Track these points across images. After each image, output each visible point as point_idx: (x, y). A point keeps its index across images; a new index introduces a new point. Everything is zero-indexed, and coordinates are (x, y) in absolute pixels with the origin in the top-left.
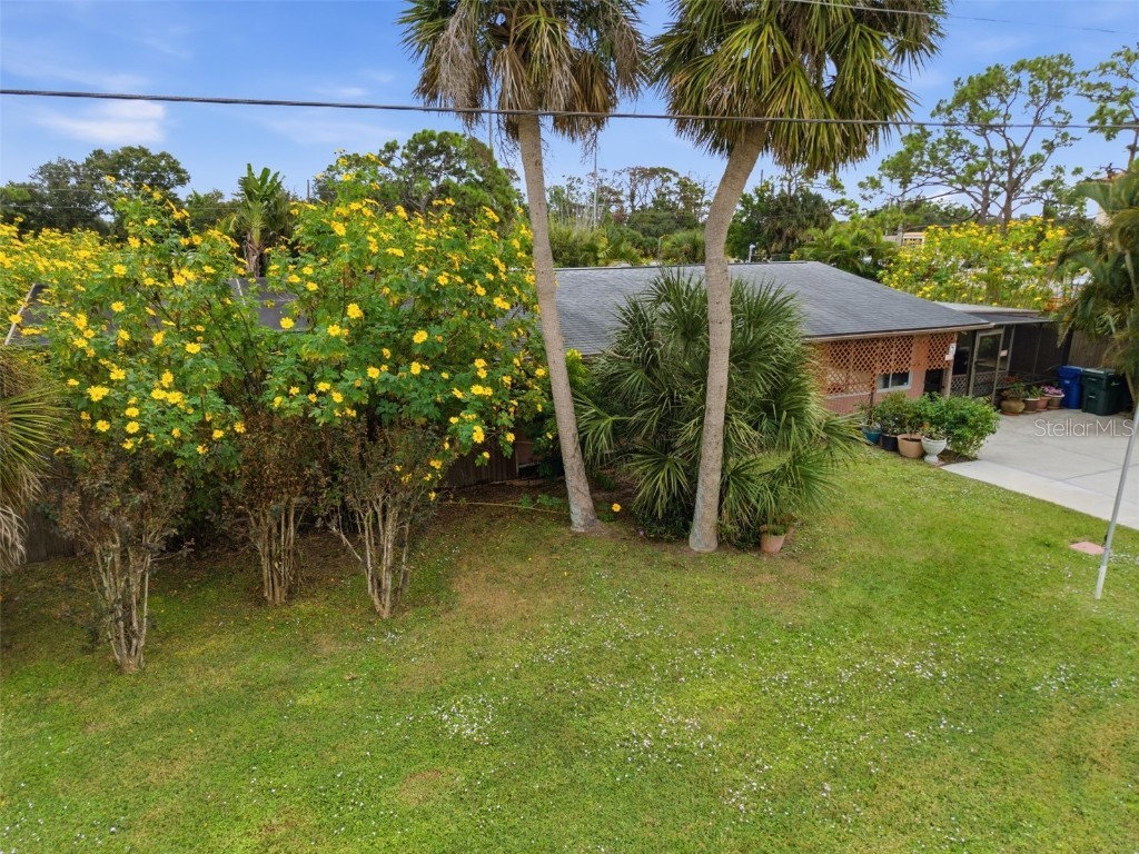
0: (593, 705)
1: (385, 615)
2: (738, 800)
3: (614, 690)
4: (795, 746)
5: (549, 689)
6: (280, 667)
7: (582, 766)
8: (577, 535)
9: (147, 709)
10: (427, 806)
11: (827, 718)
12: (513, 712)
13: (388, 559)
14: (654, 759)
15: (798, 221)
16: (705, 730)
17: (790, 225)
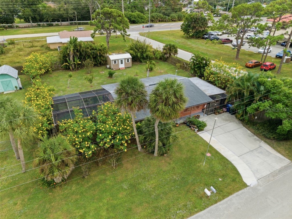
0: (139, 184)
1: (114, 168)
2: (153, 196)
3: (142, 181)
4: (160, 190)
5: (134, 181)
6: (103, 177)
7: (138, 192)
8: (139, 152)
9: (90, 184)
10: (122, 197)
11: (164, 186)
12: (130, 185)
13: (115, 163)
14: (145, 191)
15: (199, 25)
16: (151, 187)
17: (197, 26)
